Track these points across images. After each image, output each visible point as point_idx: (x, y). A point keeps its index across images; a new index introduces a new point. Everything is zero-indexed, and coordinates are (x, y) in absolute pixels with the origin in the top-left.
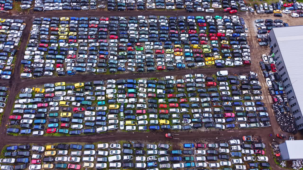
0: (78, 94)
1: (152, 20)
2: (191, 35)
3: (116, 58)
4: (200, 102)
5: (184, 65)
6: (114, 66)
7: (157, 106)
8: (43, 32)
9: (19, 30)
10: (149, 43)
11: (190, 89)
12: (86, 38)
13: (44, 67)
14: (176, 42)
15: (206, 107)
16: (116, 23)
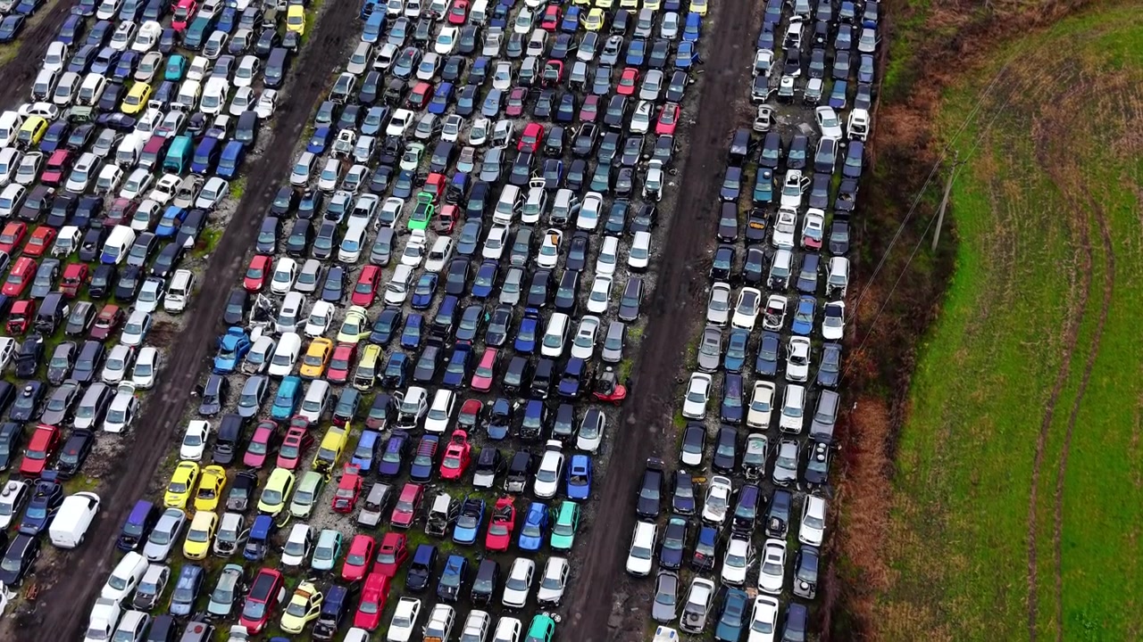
3: (395, 131)
6: (348, 118)
12: (553, 54)
16: (627, 153)
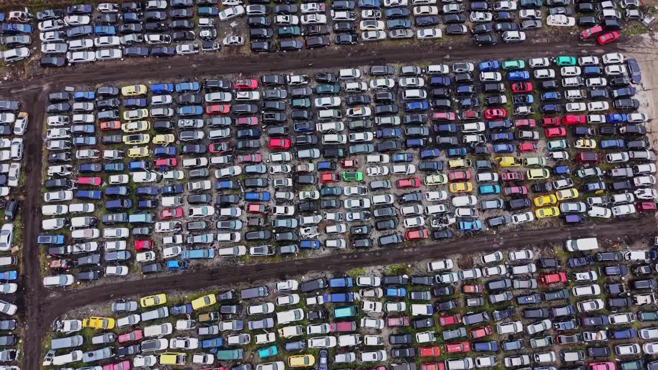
0: (204, 331)
1: (381, 82)
2: (493, 125)
3: (291, 210)
4: (525, 333)
5: (479, 224)
6: (290, 236)
7: (413, 354)
8: (80, 140)
9: (11, 136)
10: (376, 158)
11: (500, 298)
12: (203, 151)
13: (101, 251)
14: (453, 152)
15: (542, 350)
16: (279, 96)
